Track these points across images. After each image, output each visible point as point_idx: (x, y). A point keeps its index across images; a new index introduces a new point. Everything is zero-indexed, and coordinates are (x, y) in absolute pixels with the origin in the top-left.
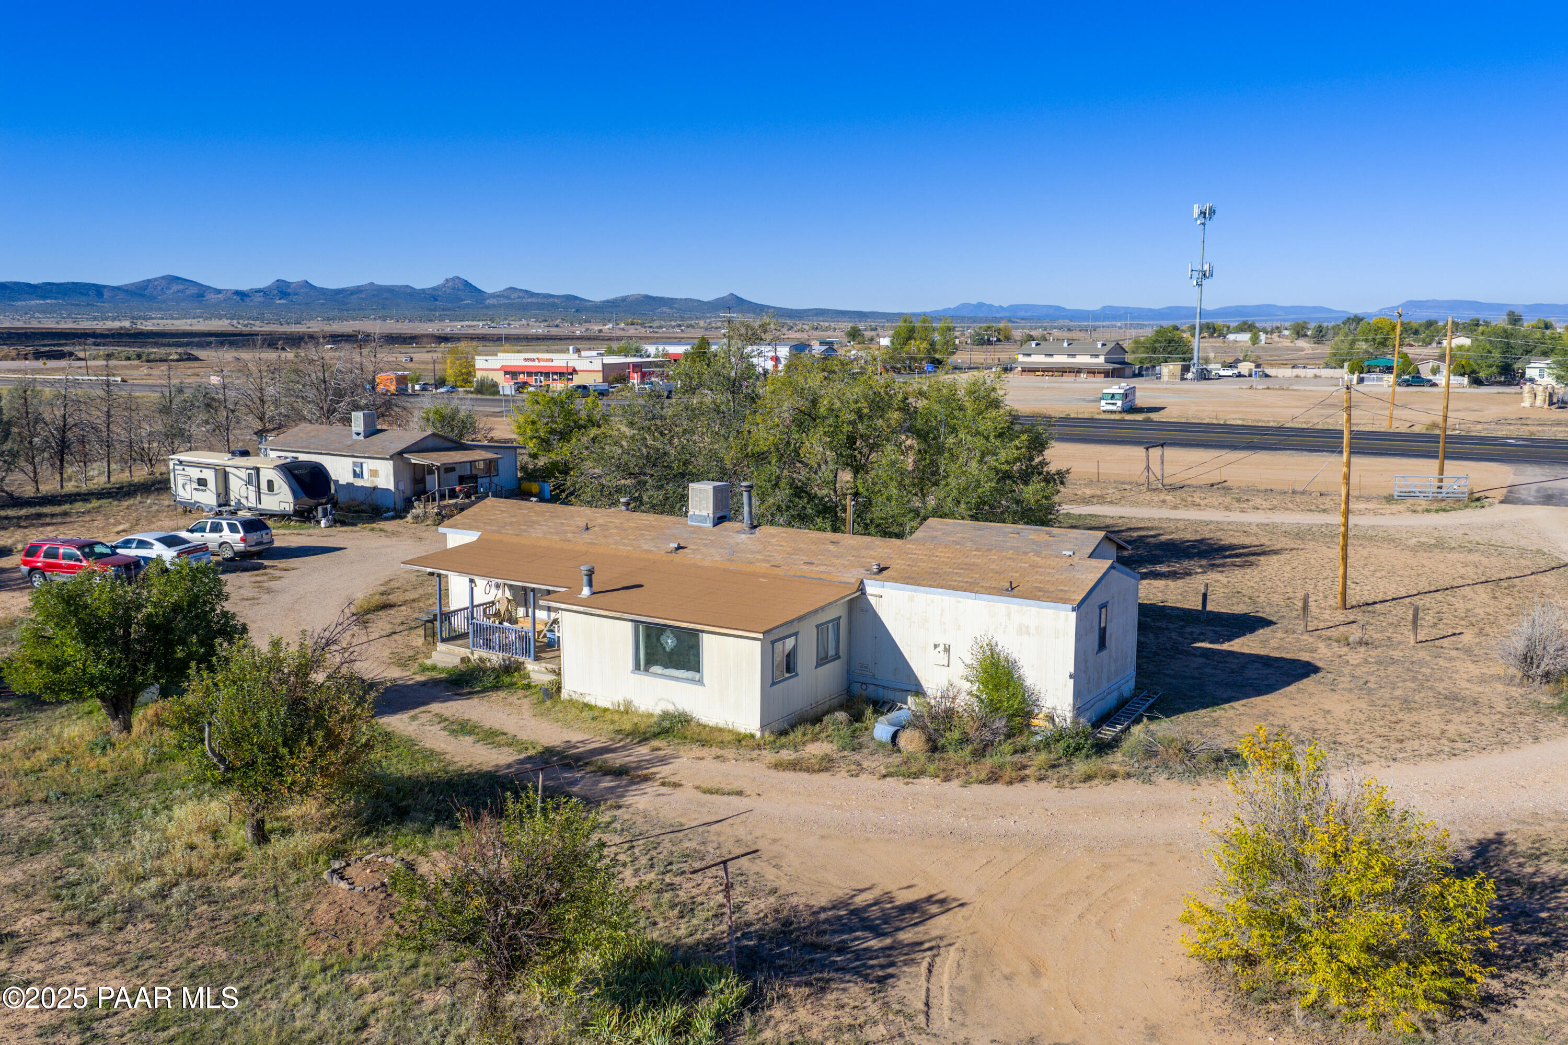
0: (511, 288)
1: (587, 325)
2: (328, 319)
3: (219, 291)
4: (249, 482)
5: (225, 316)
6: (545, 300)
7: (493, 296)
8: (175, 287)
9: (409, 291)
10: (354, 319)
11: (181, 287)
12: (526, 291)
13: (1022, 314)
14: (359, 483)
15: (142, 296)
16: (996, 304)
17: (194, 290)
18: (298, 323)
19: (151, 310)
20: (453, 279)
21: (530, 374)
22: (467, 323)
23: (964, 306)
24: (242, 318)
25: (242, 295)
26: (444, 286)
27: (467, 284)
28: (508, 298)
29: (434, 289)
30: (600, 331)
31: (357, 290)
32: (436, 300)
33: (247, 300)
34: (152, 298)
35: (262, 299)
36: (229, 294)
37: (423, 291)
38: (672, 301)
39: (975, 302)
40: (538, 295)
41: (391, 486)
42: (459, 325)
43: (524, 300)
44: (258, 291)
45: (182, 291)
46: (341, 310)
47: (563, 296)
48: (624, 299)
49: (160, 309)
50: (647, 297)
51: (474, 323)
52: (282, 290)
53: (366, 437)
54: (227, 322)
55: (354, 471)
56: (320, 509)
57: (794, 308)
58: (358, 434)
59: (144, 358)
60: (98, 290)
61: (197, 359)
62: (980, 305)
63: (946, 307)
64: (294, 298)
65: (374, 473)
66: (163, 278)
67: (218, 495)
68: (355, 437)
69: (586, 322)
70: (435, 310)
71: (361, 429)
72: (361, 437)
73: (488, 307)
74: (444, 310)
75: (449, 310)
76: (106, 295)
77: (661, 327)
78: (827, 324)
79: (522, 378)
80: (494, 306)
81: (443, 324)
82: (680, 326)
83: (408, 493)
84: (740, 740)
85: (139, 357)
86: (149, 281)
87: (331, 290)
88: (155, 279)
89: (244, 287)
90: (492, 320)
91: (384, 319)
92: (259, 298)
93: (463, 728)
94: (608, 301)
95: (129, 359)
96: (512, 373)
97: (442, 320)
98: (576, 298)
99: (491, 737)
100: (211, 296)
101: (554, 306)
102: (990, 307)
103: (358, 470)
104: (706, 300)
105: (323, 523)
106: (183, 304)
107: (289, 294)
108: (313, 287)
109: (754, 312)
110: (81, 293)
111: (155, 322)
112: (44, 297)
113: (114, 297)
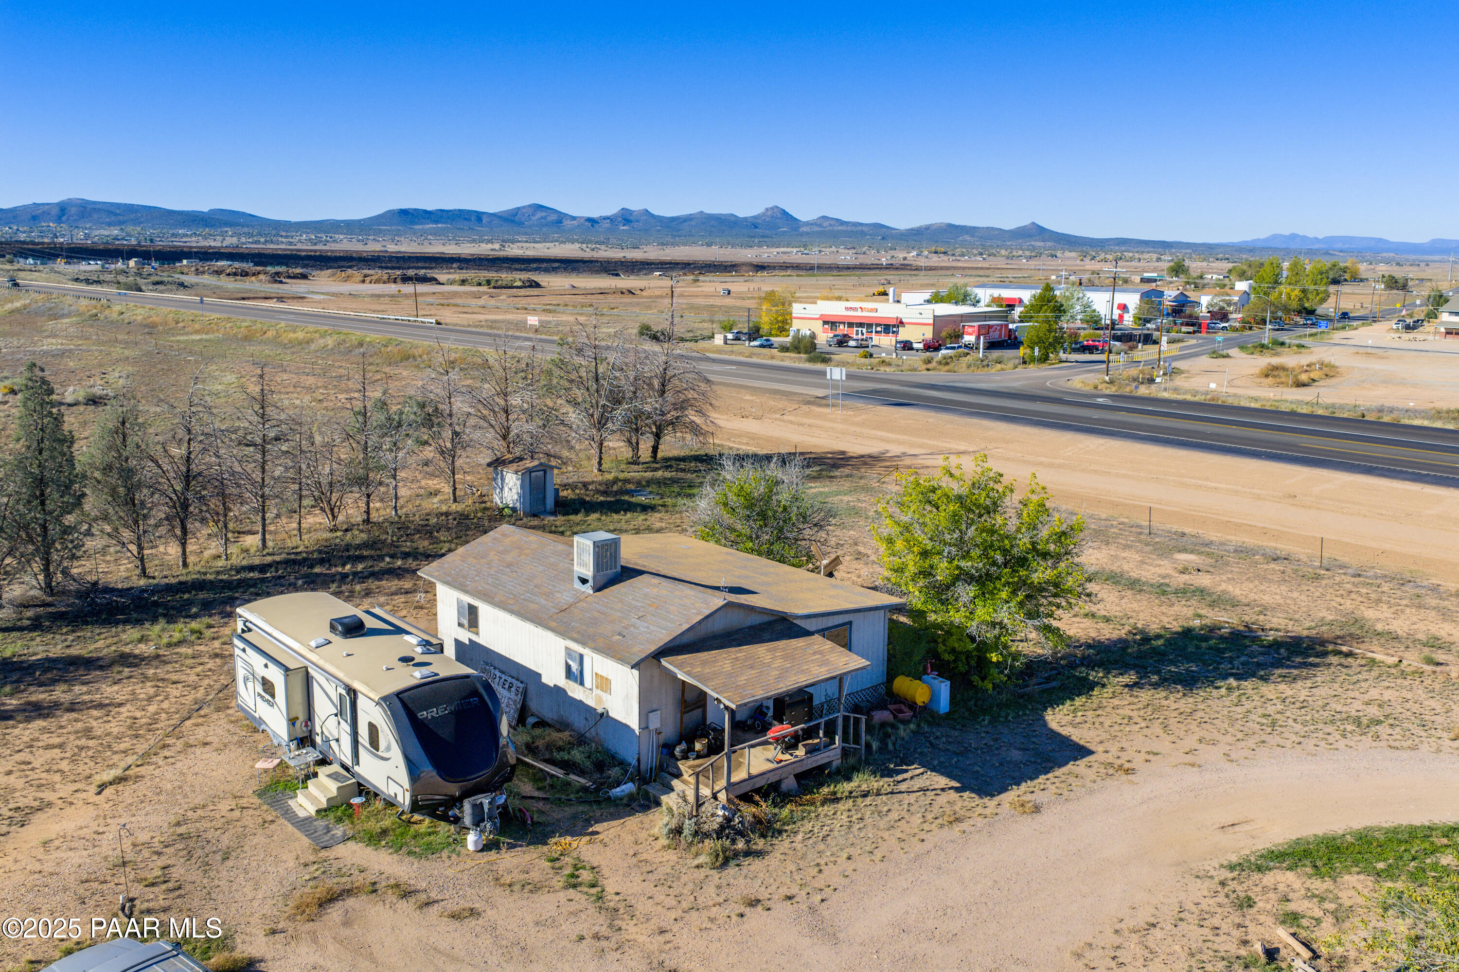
0: (823, 217)
1: (892, 253)
2: (663, 244)
3: (574, 218)
4: (340, 713)
5: (577, 241)
6: (853, 228)
7: (807, 224)
8: (539, 214)
9: (733, 219)
10: (685, 245)
11: (544, 214)
12: (837, 220)
13: (1339, 246)
14: (575, 692)
15: (513, 222)
16: (1311, 235)
17: (553, 217)
18: (636, 247)
19: (519, 234)
20: (772, 208)
21: (851, 325)
22: (782, 249)
23: (1275, 237)
24: (590, 242)
25: (591, 220)
26: (764, 214)
27: (784, 212)
28: (820, 225)
29: (754, 217)
30: (905, 259)
31: (689, 219)
32: (756, 227)
33: (596, 226)
34: (520, 224)
35: (608, 225)
36: (582, 221)
37: (745, 219)
39: (1287, 233)
40: (847, 223)
41: (634, 723)
42: (775, 251)
43: (835, 228)
44: (605, 218)
45: (544, 218)
46: (674, 236)
47: (871, 225)
48: (927, 228)
49: (526, 234)
50: (949, 226)
51: (789, 250)
52: (626, 217)
53: (598, 589)
54: (577, 245)
55: (568, 668)
56: (467, 806)
57: (1096, 237)
58: (584, 581)
59: (493, 284)
60: (479, 216)
61: (537, 285)
62: (1293, 236)
63: (1255, 238)
64: (635, 225)
65: (604, 684)
66: (530, 206)
67: (292, 721)
68: (577, 585)
69: (891, 249)
70: (754, 237)
71: (588, 572)
72: (588, 589)
73: (801, 235)
74: (763, 237)
75: (767, 237)
76: (485, 220)
77: (963, 255)
78: (1131, 254)
79: (843, 329)
80: (807, 233)
81: (761, 250)
82: (981, 254)
83: (670, 731)
85: (488, 282)
86: (519, 208)
87: (667, 219)
88: (524, 207)
89: (595, 215)
90: (805, 246)
91: (709, 245)
92: (606, 224)
94: (912, 230)
95: (480, 284)
96: (831, 323)
97: (760, 246)
98: (883, 226)
100: (567, 223)
101: (863, 234)
102: (1304, 238)
103: (574, 667)
104: (1007, 228)
105: (471, 838)
106: (545, 229)
107: (631, 221)
108: (653, 216)
109: (1055, 241)
110: (465, 219)
111: (520, 244)
112: (436, 222)
113: (490, 222)
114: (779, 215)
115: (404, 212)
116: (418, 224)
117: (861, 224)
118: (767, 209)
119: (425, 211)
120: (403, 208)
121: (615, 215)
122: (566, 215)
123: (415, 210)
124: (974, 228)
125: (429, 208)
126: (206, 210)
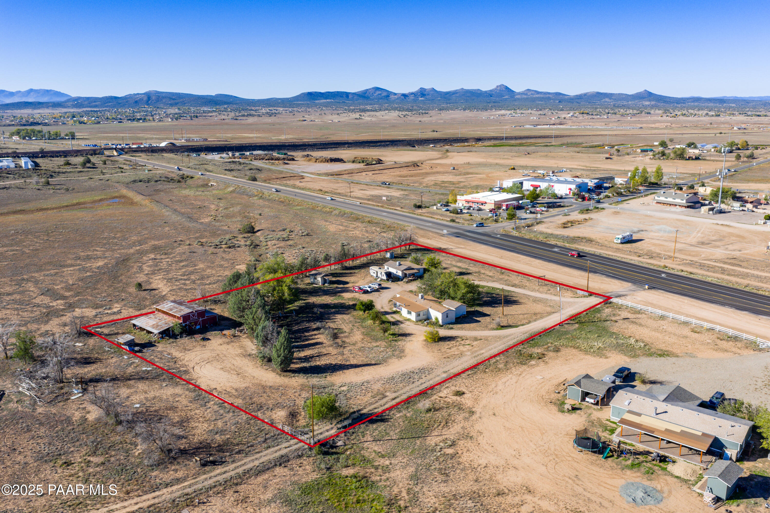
0: (528, 90)
2: (440, 110)
3: (395, 94)
7: (519, 94)
8: (378, 92)
9: (479, 92)
10: (453, 109)
11: (380, 92)
12: (536, 91)
14: (397, 275)
15: (365, 98)
17: (385, 94)
19: (368, 103)
20: (500, 86)
24: (404, 110)
25: (405, 95)
26: (496, 89)
27: (507, 88)
28: (526, 94)
29: (491, 91)
31: (455, 92)
32: (491, 96)
33: (407, 98)
34: (368, 98)
37: (486, 92)
38: (612, 95)
40: (541, 93)
41: (401, 275)
42: (498, 114)
43: (534, 96)
44: (412, 94)
45: (379, 95)
47: (554, 93)
48: (585, 94)
50: (598, 93)
52: (422, 93)
56: (390, 279)
58: (397, 265)
59: (365, 163)
60: (347, 95)
61: (382, 162)
64: (427, 97)
66: (373, 88)
70: (489, 103)
73: (515, 100)
74: (494, 102)
75: (496, 102)
76: (350, 96)
80: (519, 99)
81: (491, 113)
83: (404, 277)
84: (413, 322)
86: (367, 90)
87: (444, 92)
88: (370, 89)
89: (406, 92)
91: (465, 109)
92: (412, 97)
93: (392, 317)
94: (577, 96)
95: (360, 163)
96: (468, 202)
97: (492, 109)
99: (394, 318)
100: (392, 97)
101: (549, 99)
103: (397, 272)
106: (380, 102)
107: (425, 95)
108: (436, 92)
109: (656, 101)
110: (340, 96)
111: (368, 113)
112: (326, 98)
113: (353, 98)
114: (504, 89)
115: (310, 94)
116: (317, 100)
117: (549, 93)
118: (497, 86)
119: (320, 93)
120: (309, 91)
121: (417, 92)
122: (391, 92)
123: (316, 92)
124: (611, 94)
125: (322, 91)
126: (214, 95)
